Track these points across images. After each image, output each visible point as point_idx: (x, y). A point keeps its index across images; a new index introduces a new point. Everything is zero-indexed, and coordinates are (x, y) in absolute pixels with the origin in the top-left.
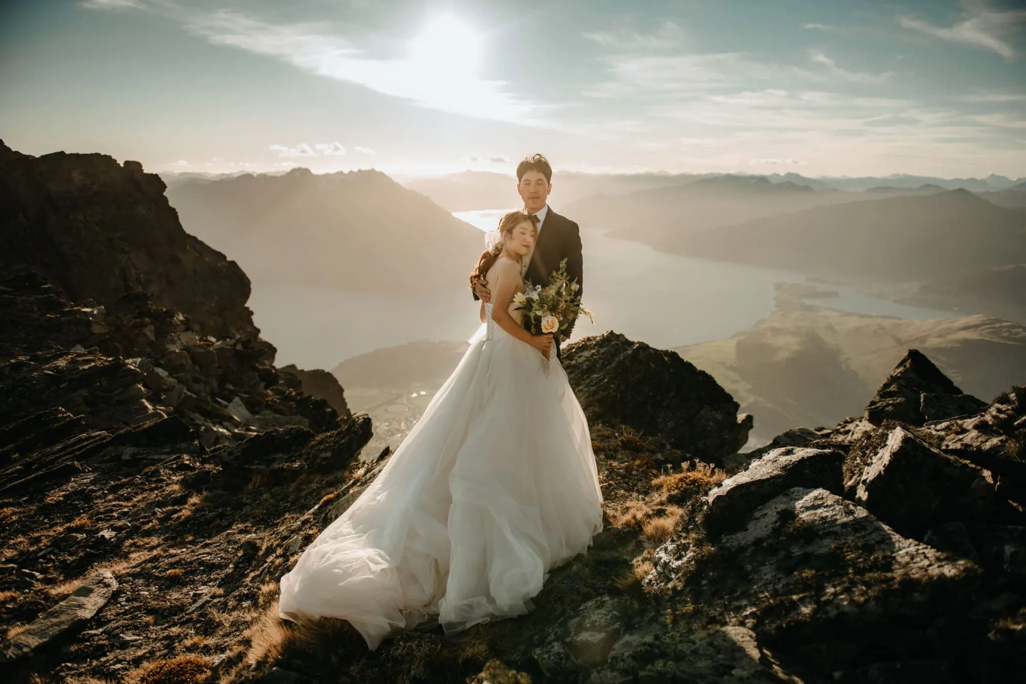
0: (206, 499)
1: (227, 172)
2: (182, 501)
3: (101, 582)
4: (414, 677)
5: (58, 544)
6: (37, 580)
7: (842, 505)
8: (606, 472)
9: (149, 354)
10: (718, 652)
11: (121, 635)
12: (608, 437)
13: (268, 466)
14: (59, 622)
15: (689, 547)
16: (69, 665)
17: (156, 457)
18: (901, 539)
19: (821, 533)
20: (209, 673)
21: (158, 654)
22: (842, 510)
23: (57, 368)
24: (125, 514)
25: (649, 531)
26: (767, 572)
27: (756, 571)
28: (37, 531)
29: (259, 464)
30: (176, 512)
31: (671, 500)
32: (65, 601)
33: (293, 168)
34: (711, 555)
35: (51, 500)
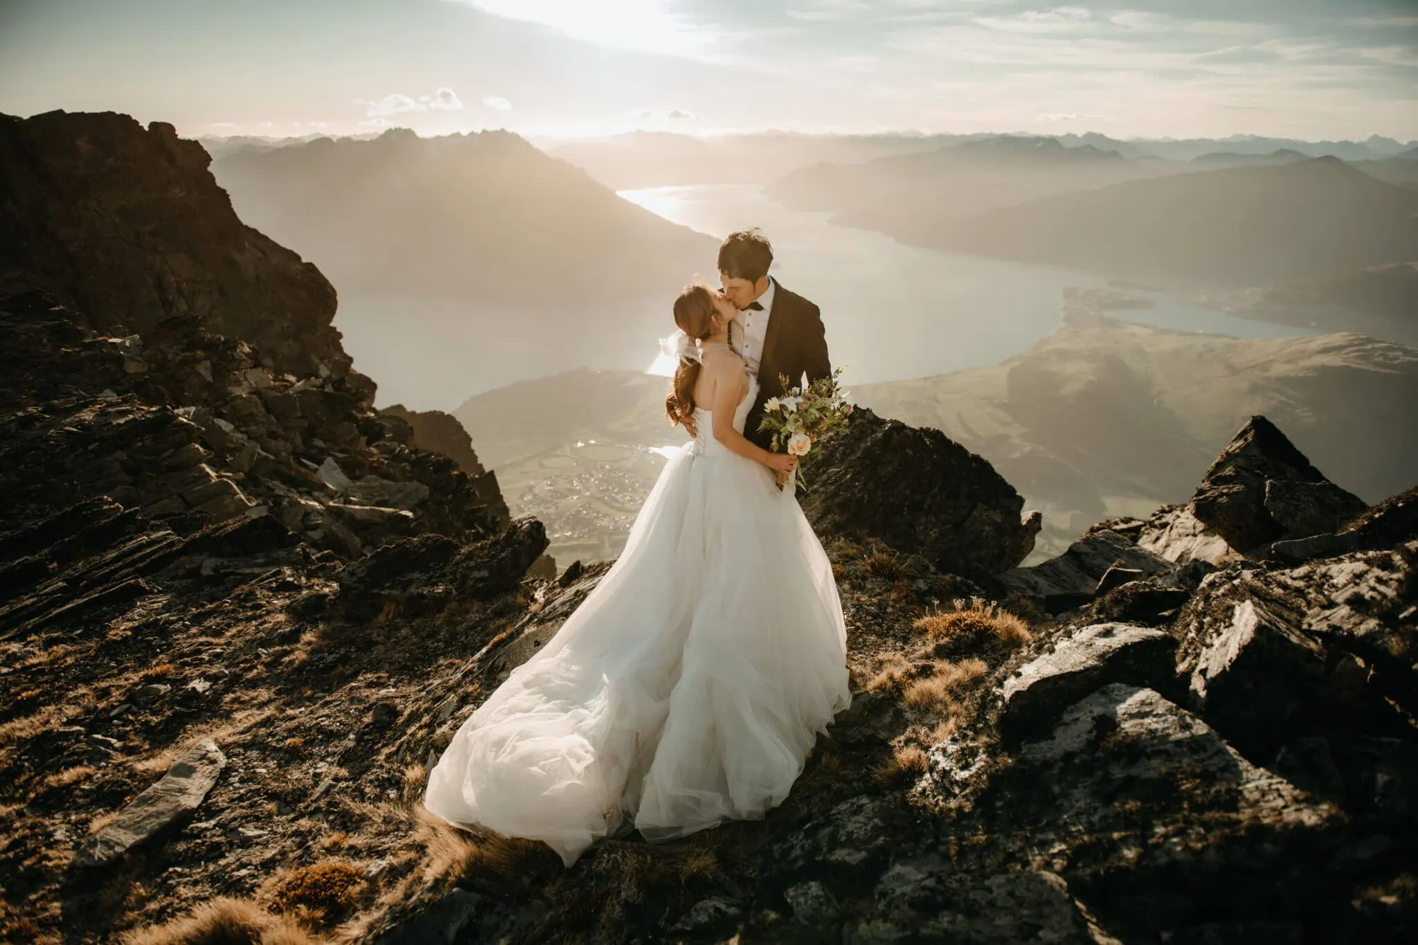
0: (323, 636)
1: (296, 135)
2: (293, 637)
3: (204, 757)
4: (626, 901)
5: (133, 698)
6: (115, 749)
7: (1176, 715)
8: (852, 610)
9: (206, 400)
10: (1021, 905)
11: (240, 829)
12: (853, 558)
13: (404, 590)
14: (157, 812)
15: (978, 752)
16: (179, 869)
17: (247, 571)
18: (1250, 768)
19: (1148, 750)
20: (364, 884)
21: (291, 855)
22: (1176, 722)
23: (81, 423)
24: (218, 656)
25: (912, 697)
26: (1080, 798)
27: (1065, 794)
28: (103, 679)
29: (391, 587)
30: (286, 653)
31: (941, 652)
32: (160, 783)
33: (387, 128)
34: (1007, 768)
35: (115, 635)
